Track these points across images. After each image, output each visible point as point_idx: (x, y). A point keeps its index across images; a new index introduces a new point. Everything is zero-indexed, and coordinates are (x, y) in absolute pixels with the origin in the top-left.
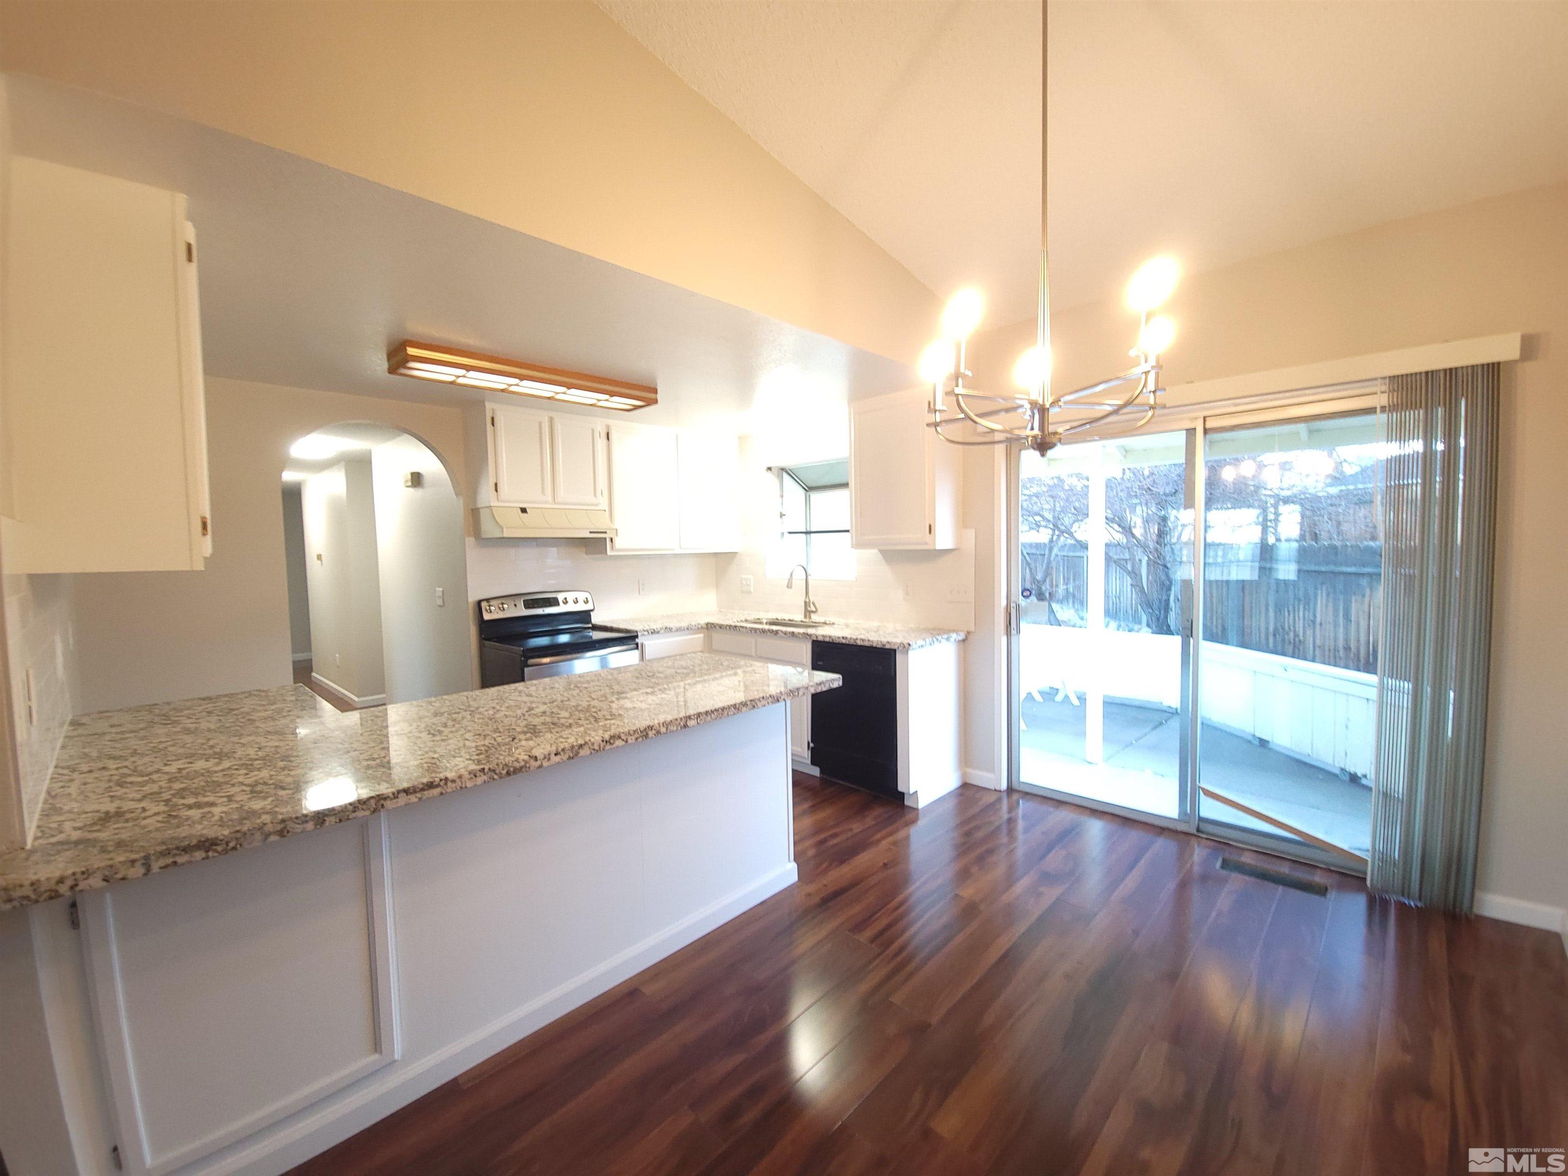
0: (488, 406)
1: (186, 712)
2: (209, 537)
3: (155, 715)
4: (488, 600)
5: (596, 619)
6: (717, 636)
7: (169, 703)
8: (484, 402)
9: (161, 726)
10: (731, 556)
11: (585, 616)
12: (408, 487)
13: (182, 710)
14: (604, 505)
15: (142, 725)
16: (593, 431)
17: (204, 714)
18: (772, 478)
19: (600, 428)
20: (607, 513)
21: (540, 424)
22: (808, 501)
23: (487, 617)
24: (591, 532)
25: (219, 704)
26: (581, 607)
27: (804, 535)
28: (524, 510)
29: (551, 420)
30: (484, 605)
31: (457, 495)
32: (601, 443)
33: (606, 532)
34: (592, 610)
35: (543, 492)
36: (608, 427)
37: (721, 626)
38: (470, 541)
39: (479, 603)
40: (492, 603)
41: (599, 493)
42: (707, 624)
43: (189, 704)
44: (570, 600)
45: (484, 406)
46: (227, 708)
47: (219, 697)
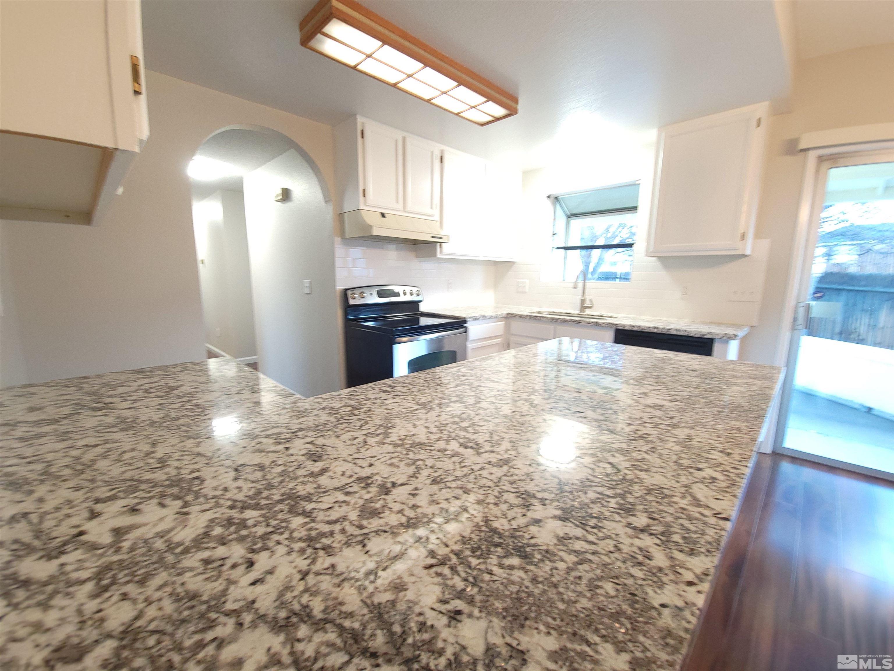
0: (360, 119)
1: (121, 390)
2: (143, 98)
3: (86, 393)
4: (352, 289)
5: (423, 308)
6: (515, 324)
7: (100, 376)
8: (355, 115)
9: (89, 413)
10: (509, 265)
11: (415, 304)
12: (277, 201)
13: (114, 387)
14: (437, 217)
15: (67, 410)
16: (432, 152)
17: (140, 394)
18: (548, 203)
19: (437, 154)
20: (438, 223)
21: (396, 141)
22: (568, 224)
23: (352, 302)
24: (433, 237)
25: (155, 379)
26: (414, 298)
27: (563, 250)
28: (383, 215)
29: (404, 139)
30: (349, 293)
31: (326, 202)
32: (437, 163)
33: (441, 238)
34: (421, 301)
35: (397, 202)
36: (442, 151)
37: (521, 316)
38: (338, 240)
39: (346, 290)
40: (356, 291)
41: (434, 206)
42: (508, 314)
43: (123, 377)
44: (408, 292)
45: (356, 119)
46: (165, 386)
47: (153, 369)
